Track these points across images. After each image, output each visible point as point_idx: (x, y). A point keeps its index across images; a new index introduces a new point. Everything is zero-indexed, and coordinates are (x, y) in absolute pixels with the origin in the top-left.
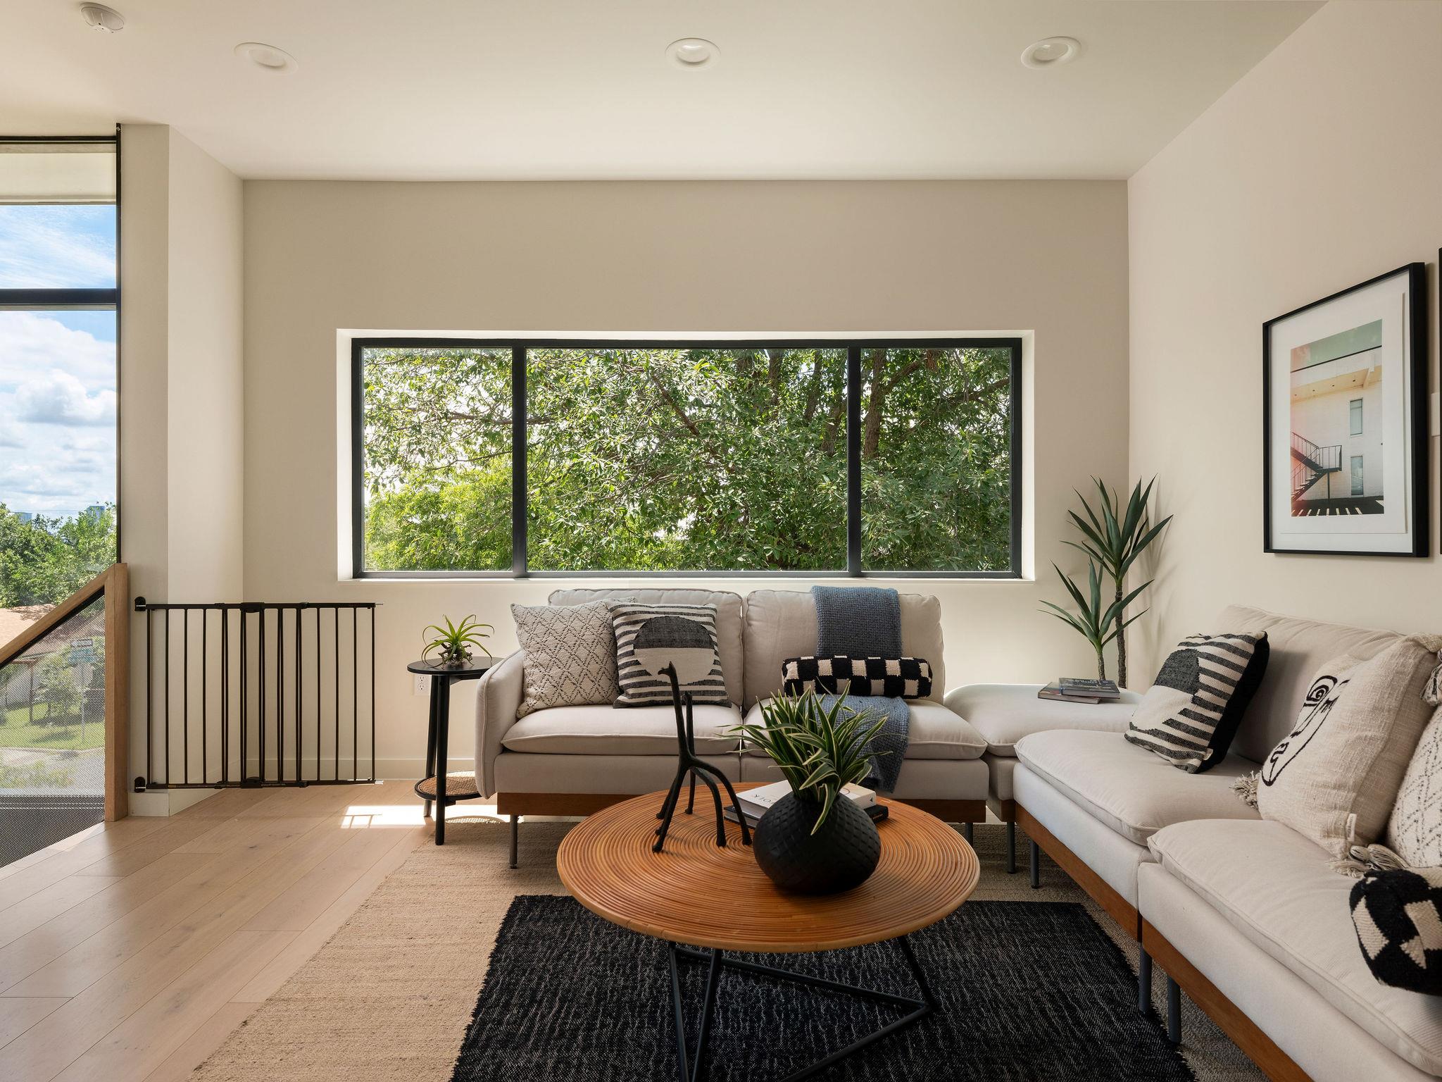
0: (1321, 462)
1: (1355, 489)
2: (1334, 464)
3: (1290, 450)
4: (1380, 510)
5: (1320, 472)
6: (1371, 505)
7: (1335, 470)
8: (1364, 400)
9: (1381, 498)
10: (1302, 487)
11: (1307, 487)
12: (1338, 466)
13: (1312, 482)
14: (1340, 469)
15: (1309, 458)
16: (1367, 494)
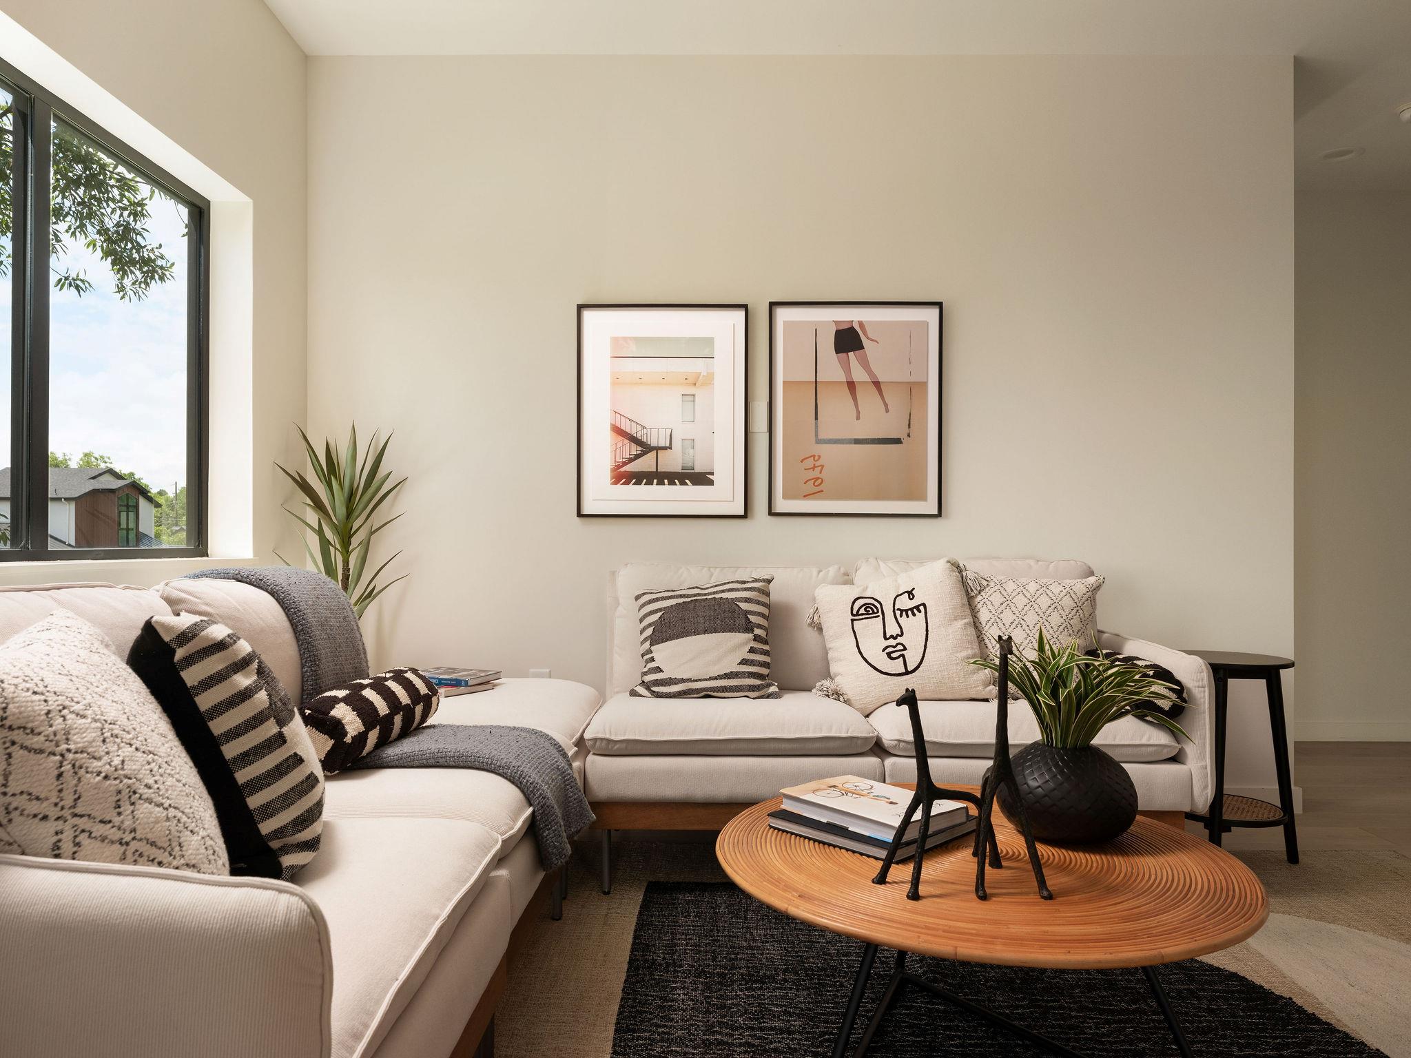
0: (649, 440)
1: (685, 465)
2: (663, 442)
3: (609, 427)
4: (711, 483)
5: (646, 448)
6: (702, 479)
7: (665, 448)
8: (696, 397)
9: (712, 474)
10: (624, 460)
11: (631, 460)
12: (667, 445)
13: (637, 457)
14: (671, 448)
15: (635, 435)
16: (697, 470)
